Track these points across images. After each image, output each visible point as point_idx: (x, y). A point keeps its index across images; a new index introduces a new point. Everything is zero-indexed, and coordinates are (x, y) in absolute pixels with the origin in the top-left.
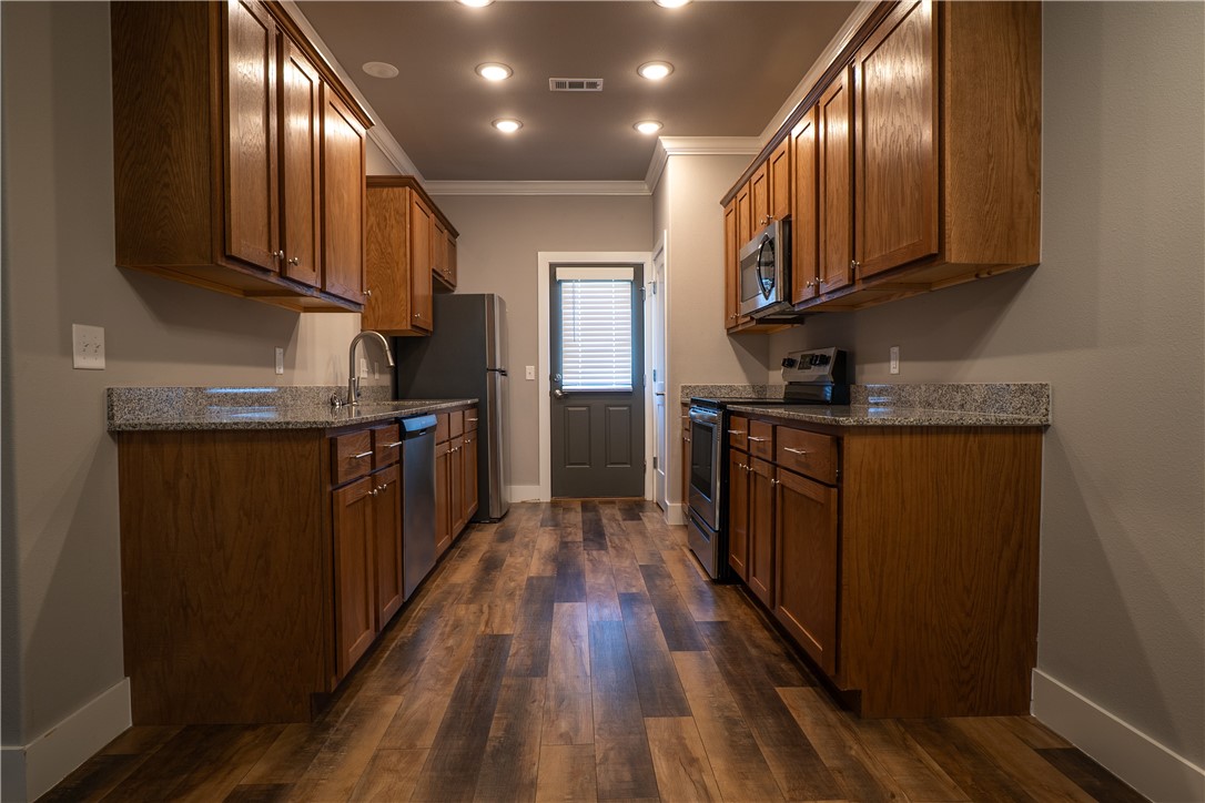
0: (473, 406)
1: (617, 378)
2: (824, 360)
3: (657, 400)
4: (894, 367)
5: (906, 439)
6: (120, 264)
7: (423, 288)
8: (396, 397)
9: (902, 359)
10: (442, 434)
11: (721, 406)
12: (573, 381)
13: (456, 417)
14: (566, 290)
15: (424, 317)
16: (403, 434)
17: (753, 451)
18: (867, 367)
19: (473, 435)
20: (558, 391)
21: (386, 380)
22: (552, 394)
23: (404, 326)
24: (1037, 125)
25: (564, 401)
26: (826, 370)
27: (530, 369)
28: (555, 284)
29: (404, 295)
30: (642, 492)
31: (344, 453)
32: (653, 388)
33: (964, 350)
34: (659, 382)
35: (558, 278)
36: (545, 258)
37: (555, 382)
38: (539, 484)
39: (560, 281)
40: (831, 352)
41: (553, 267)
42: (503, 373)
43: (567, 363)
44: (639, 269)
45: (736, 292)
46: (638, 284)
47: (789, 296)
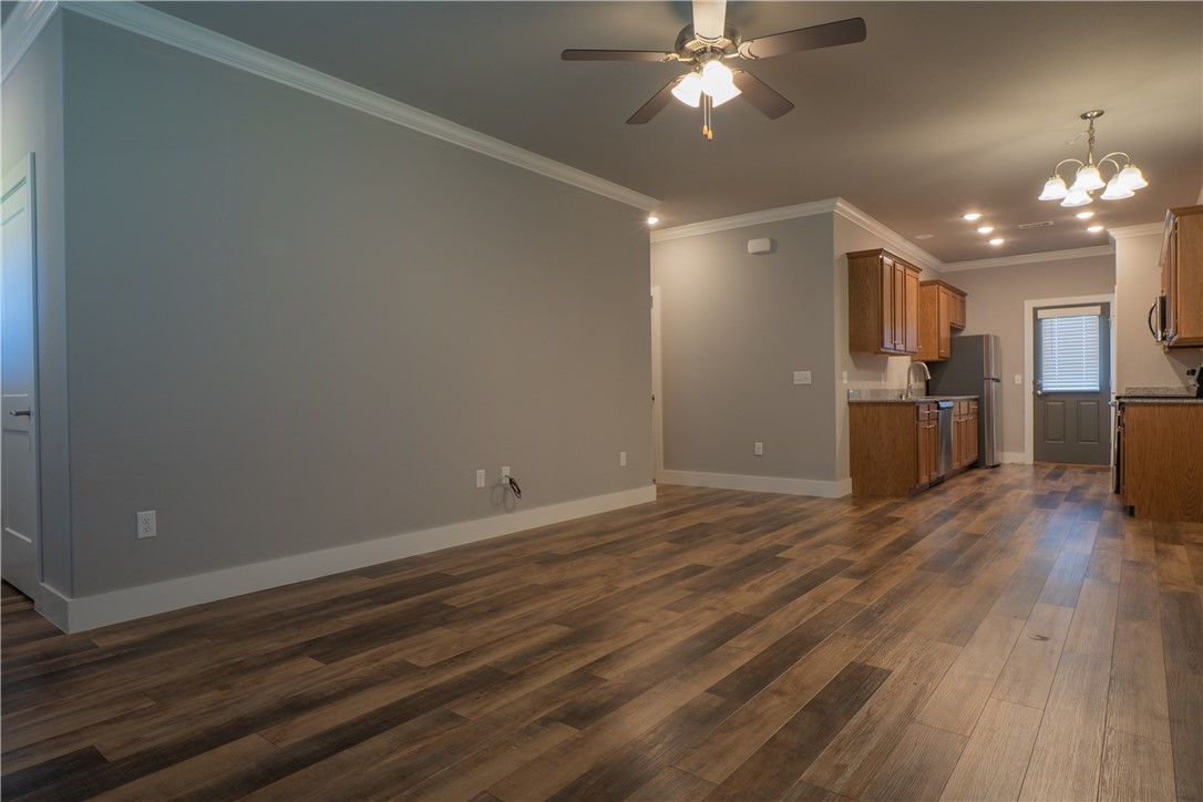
0: (975, 399)
1: (1087, 382)
5: (1157, 408)
6: (850, 352)
7: (945, 333)
8: (928, 394)
10: (955, 411)
12: (1051, 384)
13: (964, 405)
14: (1046, 325)
15: (945, 352)
16: (939, 408)
19: (975, 416)
20: (1039, 392)
21: (922, 385)
22: (1035, 393)
23: (935, 358)
25: (1043, 399)
27: (1018, 378)
28: (1037, 322)
29: (935, 341)
31: (921, 411)
35: (1039, 317)
36: (1030, 305)
37: (1037, 385)
38: (1023, 451)
39: (1041, 320)
41: (1035, 310)
42: (998, 381)
43: (1045, 373)
44: (1105, 307)
46: (1105, 315)
47: (1164, 337)
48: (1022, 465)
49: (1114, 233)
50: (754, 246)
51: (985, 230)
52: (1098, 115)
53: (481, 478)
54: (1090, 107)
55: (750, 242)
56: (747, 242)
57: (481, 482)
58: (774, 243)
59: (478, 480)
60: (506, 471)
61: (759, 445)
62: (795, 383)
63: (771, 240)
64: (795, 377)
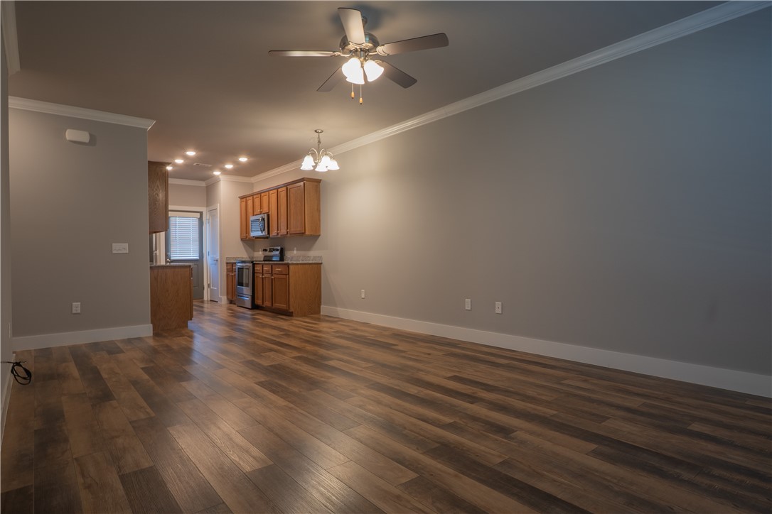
1: (193, 255)
2: (277, 250)
4: (295, 252)
9: (297, 250)
11: (252, 262)
14: (172, 221)
18: (289, 252)
20: (169, 259)
22: (166, 260)
26: (278, 253)
30: (203, 298)
32: (208, 260)
33: (309, 249)
34: (210, 256)
37: (167, 256)
40: (279, 248)
43: (172, 249)
44: (201, 213)
45: (245, 227)
46: (201, 219)
47: (269, 233)
49: (223, 177)
51: (179, 162)
52: (320, 133)
54: (320, 127)
55: (67, 131)
56: (65, 131)
58: (92, 137)
61: (77, 305)
62: (114, 252)
63: (91, 135)
64: (114, 248)
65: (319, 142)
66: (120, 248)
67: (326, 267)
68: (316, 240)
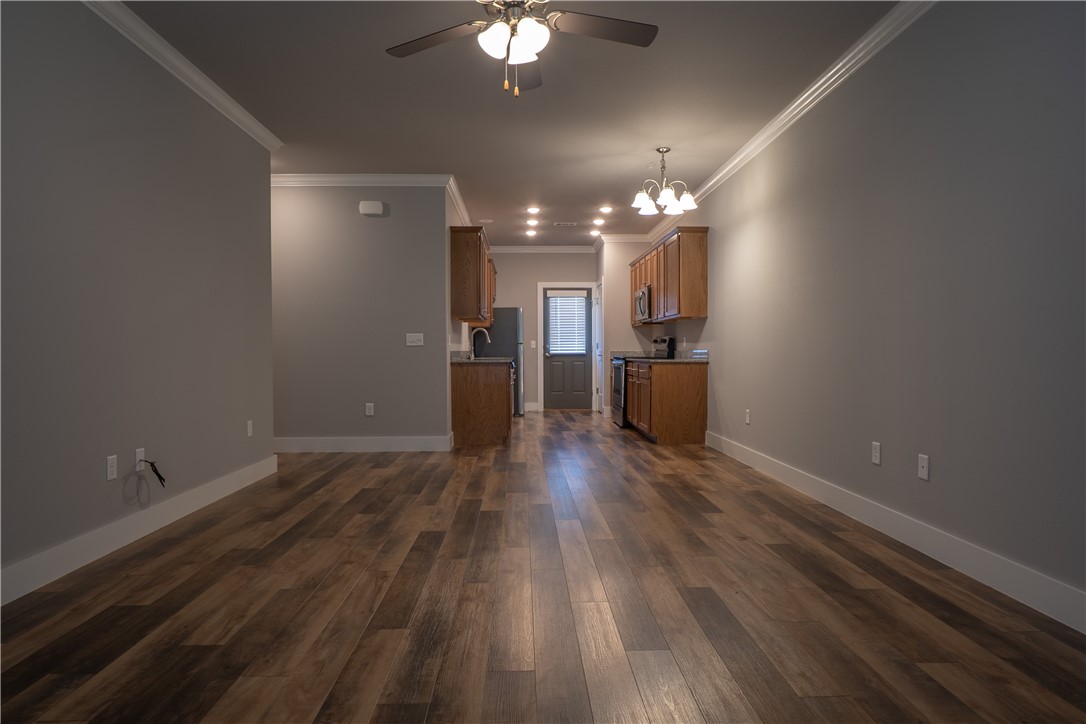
1: (578, 348)
2: (664, 341)
3: (599, 358)
4: (684, 344)
6: (452, 316)
7: (492, 304)
9: (686, 342)
11: (624, 359)
12: (557, 348)
14: (552, 302)
16: (513, 367)
17: (641, 375)
20: (548, 354)
22: (544, 355)
24: (707, 279)
25: (550, 359)
26: (666, 345)
27: (533, 342)
28: (546, 299)
30: (591, 407)
32: (596, 353)
33: (698, 340)
34: (600, 349)
35: (548, 296)
36: (541, 286)
37: (546, 349)
38: (537, 402)
40: (667, 338)
41: (545, 290)
43: (552, 340)
44: (589, 291)
45: (634, 312)
46: (589, 298)
47: (650, 316)
48: (537, 412)
49: (604, 238)
50: (364, 207)
51: (533, 223)
52: (666, 152)
53: (113, 466)
54: (663, 144)
55: (362, 203)
56: (358, 204)
57: (113, 473)
58: (386, 207)
59: (109, 469)
60: (140, 453)
61: (370, 405)
62: (408, 344)
63: (384, 204)
64: (408, 339)
65: (664, 167)
66: (415, 339)
67: (712, 369)
68: (704, 325)
